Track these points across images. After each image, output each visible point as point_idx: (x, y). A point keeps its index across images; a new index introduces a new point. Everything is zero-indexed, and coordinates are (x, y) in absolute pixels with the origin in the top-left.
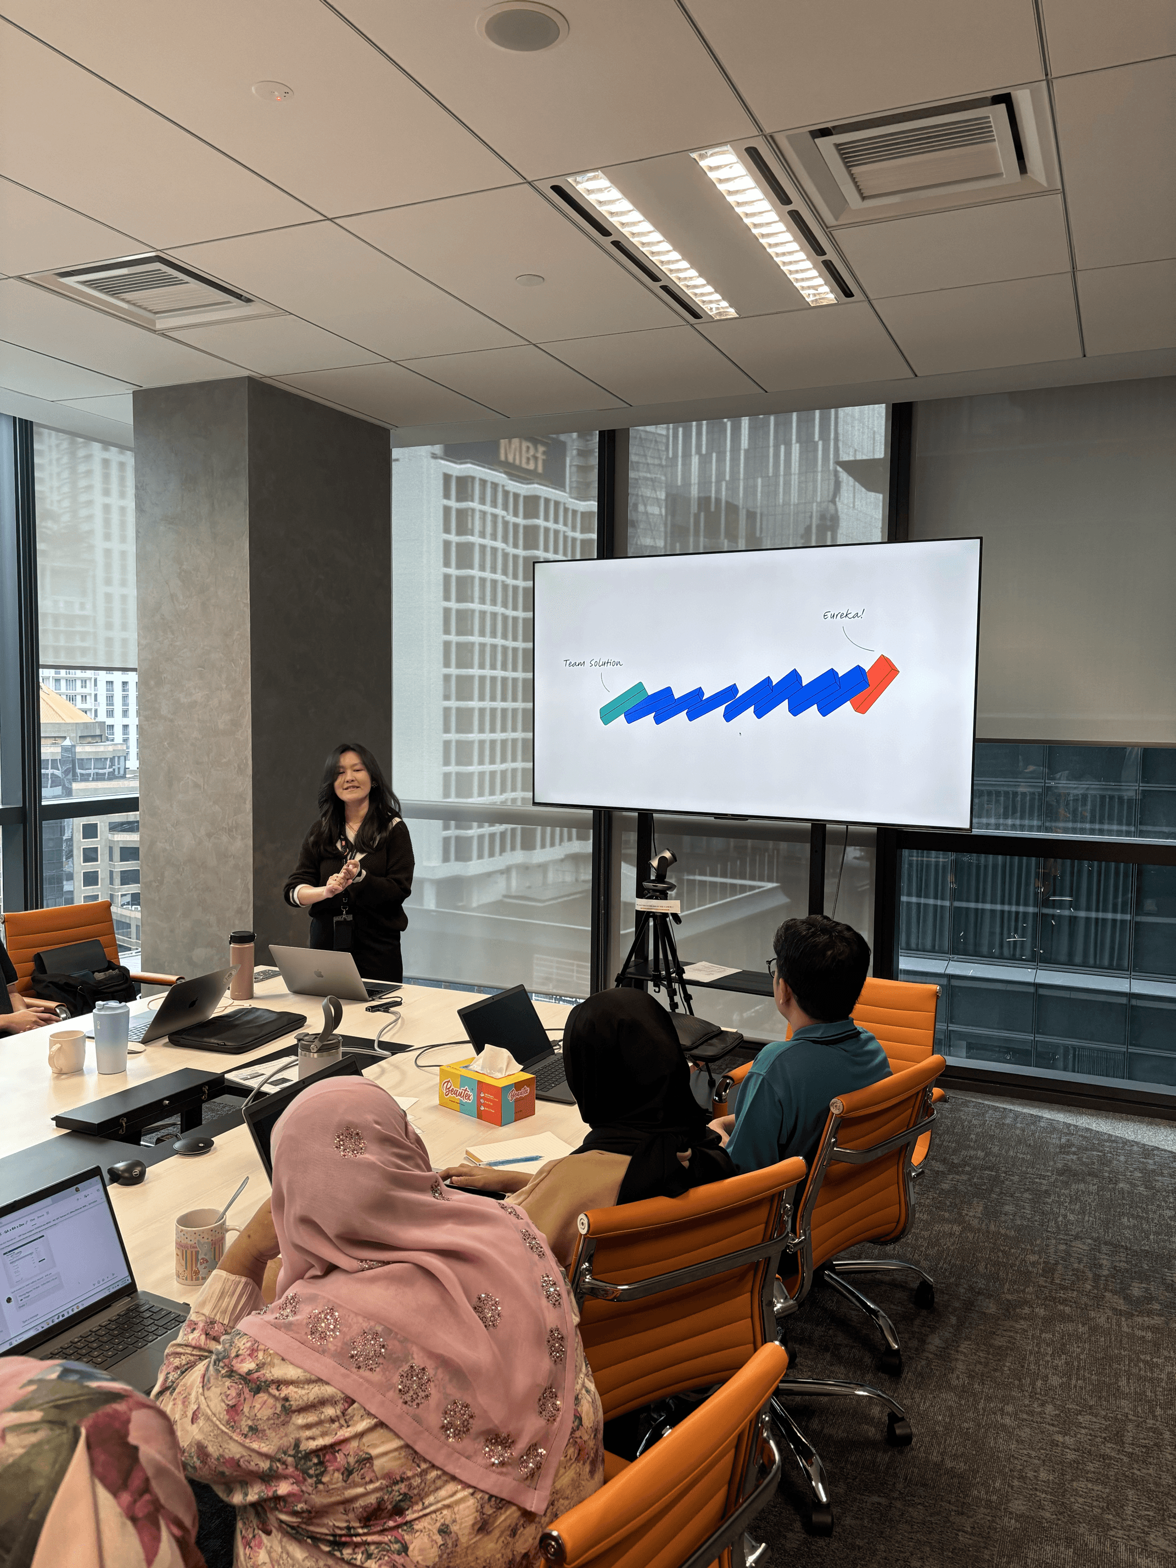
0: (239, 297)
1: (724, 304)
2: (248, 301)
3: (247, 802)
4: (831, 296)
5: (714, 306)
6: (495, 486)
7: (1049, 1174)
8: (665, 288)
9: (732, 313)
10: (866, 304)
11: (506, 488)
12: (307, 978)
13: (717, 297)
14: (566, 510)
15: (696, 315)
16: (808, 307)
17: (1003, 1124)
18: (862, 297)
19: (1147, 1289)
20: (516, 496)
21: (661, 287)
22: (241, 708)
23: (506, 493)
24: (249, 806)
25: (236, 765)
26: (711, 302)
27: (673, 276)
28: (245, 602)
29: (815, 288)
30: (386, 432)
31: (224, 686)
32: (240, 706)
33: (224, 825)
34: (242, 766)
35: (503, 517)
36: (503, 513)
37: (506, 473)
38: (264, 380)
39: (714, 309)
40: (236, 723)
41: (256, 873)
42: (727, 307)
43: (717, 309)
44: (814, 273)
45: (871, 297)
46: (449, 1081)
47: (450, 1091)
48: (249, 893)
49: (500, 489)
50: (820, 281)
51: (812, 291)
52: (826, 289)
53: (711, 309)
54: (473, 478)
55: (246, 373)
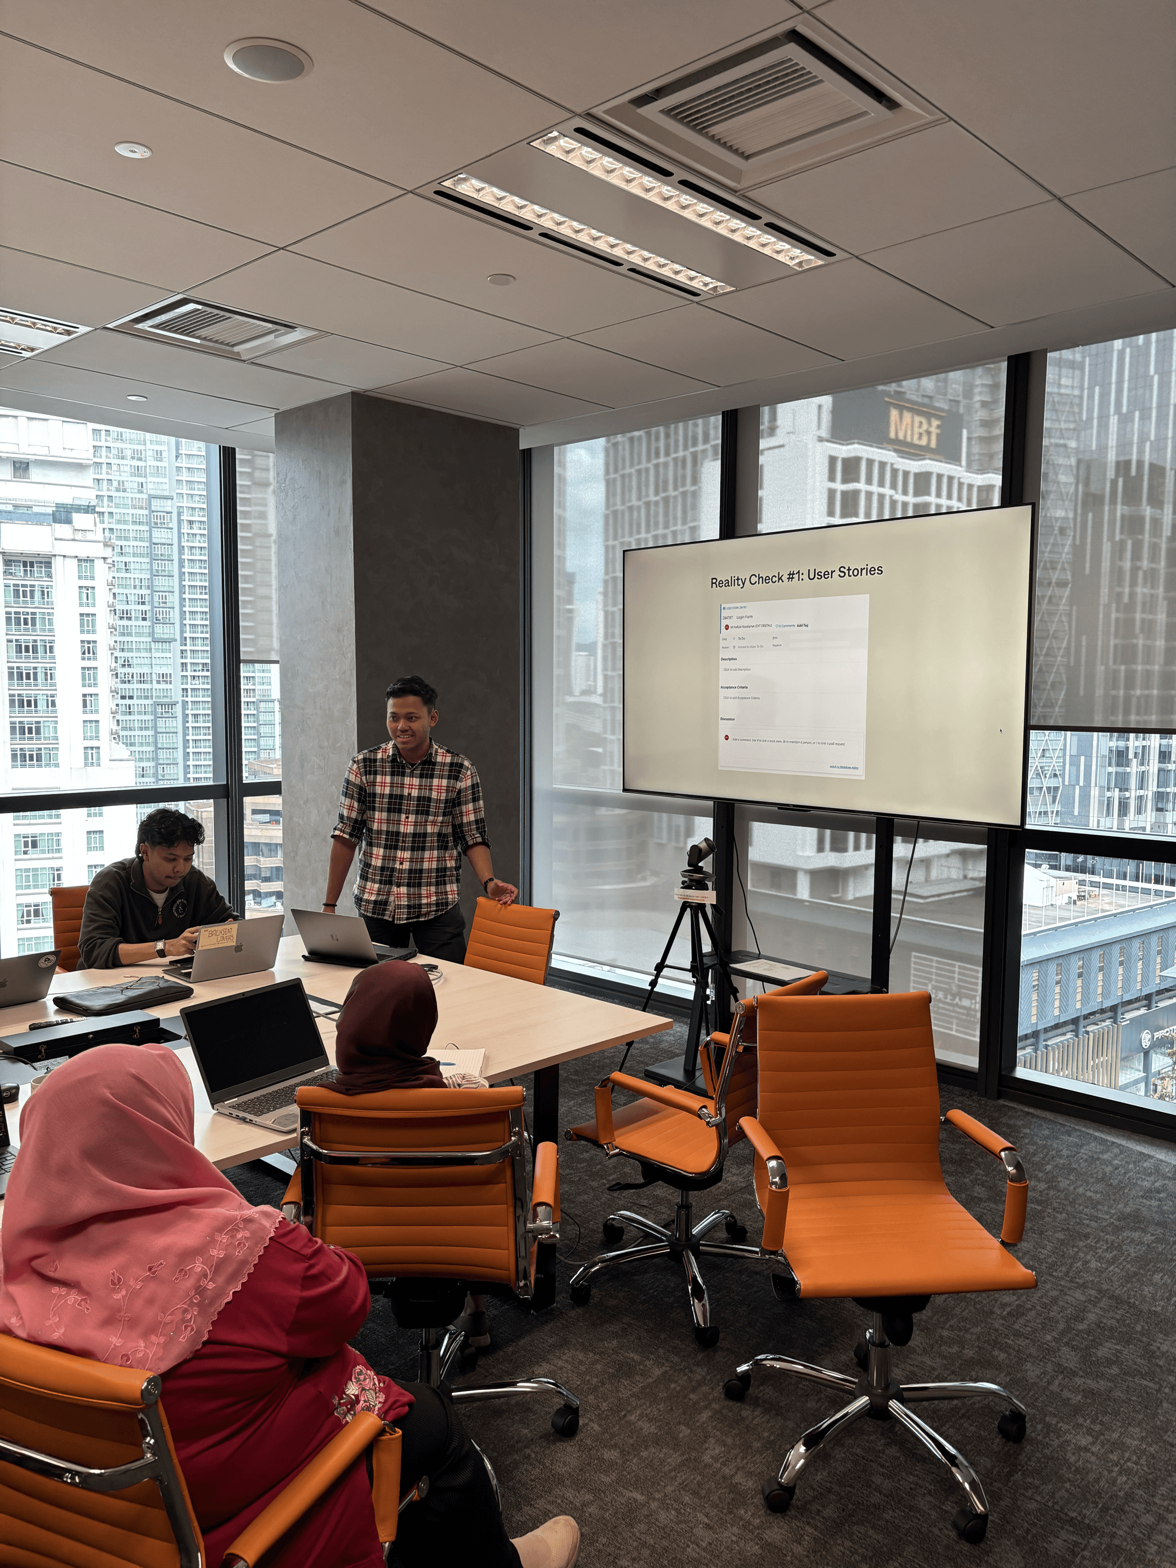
0: (279, 324)
1: (706, 279)
2: (290, 327)
4: (812, 258)
5: (699, 282)
6: (882, 465)
7: (1108, 1217)
8: (633, 271)
9: (724, 286)
10: (857, 261)
11: (895, 466)
14: (961, 485)
15: (690, 293)
16: (797, 271)
17: (1098, 1159)
18: (846, 255)
19: (1120, 1351)
20: (906, 474)
21: (629, 270)
23: (895, 472)
26: (691, 279)
27: (629, 259)
29: (786, 252)
31: (338, 677)
35: (891, 496)
36: (892, 492)
37: (895, 451)
38: (368, 394)
39: (703, 286)
42: (713, 283)
43: (707, 284)
44: (769, 237)
45: (854, 253)
49: (888, 469)
50: (784, 245)
51: (786, 256)
52: (799, 251)
53: (698, 285)
55: (349, 390)
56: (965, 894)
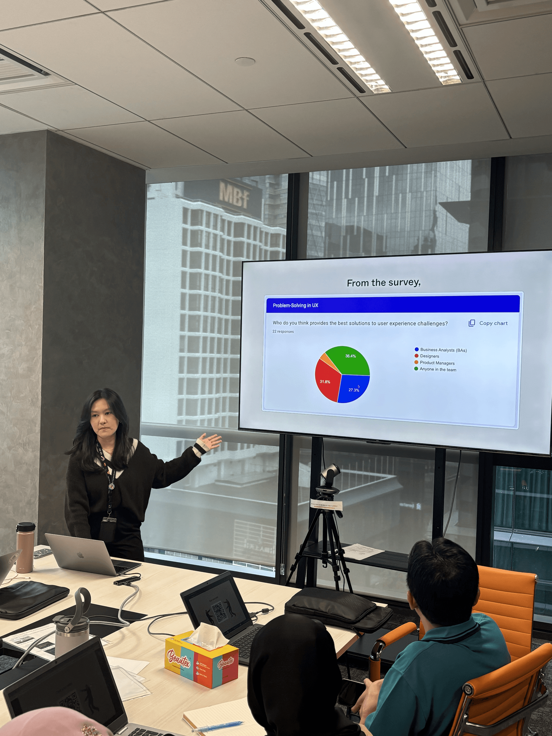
0: (40, 71)
1: (382, 82)
2: (46, 74)
3: (37, 425)
4: (458, 78)
5: (373, 84)
6: (216, 216)
8: (340, 69)
9: (386, 89)
10: (482, 84)
11: (223, 218)
12: (72, 558)
13: (377, 77)
14: (261, 232)
15: (361, 90)
16: (440, 85)
18: (480, 80)
20: (229, 223)
21: (338, 69)
22: (35, 359)
23: (223, 221)
24: (38, 428)
25: (30, 399)
26: (371, 81)
27: (346, 60)
28: (40, 285)
29: (445, 71)
30: (144, 171)
31: (24, 343)
32: (34, 358)
33: (20, 441)
34: (34, 400)
35: (221, 236)
36: (221, 233)
37: (223, 208)
38: (58, 133)
39: (374, 86)
40: (30, 370)
41: (43, 475)
42: (383, 85)
43: (376, 86)
44: (448, 60)
45: (486, 78)
46: (172, 651)
47: (173, 658)
48: (36, 490)
49: (219, 218)
50: (451, 66)
51: (443, 74)
52: (455, 72)
53: (372, 86)
54: (202, 211)
55: (45, 128)
56: (265, 481)
